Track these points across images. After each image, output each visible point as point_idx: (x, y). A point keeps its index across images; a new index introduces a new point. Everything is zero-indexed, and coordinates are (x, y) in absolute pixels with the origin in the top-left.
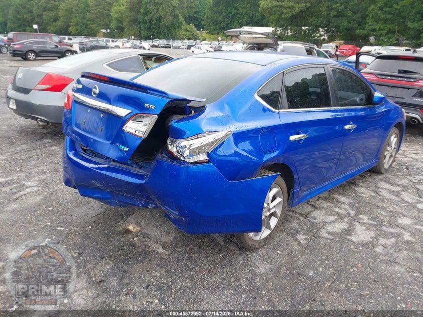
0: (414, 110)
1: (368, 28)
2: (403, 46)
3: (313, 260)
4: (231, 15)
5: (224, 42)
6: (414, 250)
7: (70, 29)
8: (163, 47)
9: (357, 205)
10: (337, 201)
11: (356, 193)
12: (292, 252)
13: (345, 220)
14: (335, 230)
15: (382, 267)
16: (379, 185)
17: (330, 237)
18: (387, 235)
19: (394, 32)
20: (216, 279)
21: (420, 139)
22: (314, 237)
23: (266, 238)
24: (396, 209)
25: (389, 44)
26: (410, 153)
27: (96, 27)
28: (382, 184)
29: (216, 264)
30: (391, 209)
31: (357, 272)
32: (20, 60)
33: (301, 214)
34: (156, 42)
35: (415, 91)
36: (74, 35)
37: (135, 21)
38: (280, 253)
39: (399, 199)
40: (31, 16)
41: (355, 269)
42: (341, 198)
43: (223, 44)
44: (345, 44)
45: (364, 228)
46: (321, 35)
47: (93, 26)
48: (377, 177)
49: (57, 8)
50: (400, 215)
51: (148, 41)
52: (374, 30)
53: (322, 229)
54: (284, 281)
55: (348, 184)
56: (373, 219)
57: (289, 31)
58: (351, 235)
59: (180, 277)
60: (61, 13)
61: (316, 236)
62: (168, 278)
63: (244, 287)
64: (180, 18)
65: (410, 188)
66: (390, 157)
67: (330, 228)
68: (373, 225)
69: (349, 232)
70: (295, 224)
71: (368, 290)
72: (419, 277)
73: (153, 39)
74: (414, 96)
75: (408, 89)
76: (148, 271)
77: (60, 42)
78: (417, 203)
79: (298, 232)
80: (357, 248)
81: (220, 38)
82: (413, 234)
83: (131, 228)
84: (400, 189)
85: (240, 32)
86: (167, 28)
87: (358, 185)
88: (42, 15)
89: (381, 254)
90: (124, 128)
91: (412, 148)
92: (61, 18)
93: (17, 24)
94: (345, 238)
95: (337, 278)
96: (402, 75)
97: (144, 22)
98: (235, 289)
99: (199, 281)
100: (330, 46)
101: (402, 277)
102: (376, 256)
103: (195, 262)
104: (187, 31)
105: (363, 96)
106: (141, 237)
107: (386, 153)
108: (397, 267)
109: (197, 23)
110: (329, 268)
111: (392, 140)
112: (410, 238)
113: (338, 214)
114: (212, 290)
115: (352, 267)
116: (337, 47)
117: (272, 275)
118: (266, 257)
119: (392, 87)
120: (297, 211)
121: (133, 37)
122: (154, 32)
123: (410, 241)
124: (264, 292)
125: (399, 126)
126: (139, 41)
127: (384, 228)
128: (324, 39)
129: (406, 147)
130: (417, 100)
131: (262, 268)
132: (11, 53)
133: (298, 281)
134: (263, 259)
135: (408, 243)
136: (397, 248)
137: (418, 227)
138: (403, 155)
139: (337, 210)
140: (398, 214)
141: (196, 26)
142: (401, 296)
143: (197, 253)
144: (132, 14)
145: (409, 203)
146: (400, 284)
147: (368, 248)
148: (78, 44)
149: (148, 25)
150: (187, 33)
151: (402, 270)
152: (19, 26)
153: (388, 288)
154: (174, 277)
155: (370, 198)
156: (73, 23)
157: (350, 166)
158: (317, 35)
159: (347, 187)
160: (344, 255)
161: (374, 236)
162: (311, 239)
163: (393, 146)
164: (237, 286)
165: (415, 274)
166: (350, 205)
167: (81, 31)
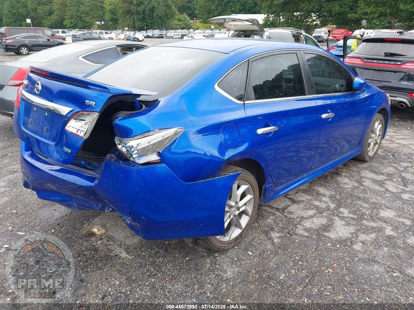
0: (401, 94)
1: (359, 12)
2: (395, 28)
3: (285, 261)
4: (223, 3)
5: (218, 31)
6: (395, 246)
7: (65, 22)
8: (157, 37)
9: (338, 197)
10: (318, 194)
11: (338, 184)
12: (264, 252)
13: (324, 214)
14: (313, 226)
15: (360, 267)
16: (363, 174)
17: (306, 234)
18: (367, 230)
19: (386, 15)
20: (179, 287)
21: (409, 123)
22: (290, 234)
23: (237, 238)
24: (379, 200)
25: (381, 27)
26: (398, 139)
27: (91, 19)
28: (367, 174)
29: (181, 269)
30: (374, 200)
31: (332, 273)
32: (13, 55)
33: (277, 209)
34: (150, 33)
35: (402, 75)
36: (69, 28)
37: (129, 12)
38: (251, 254)
39: (383, 190)
40: (25, 11)
41: (330, 270)
42: (322, 190)
43: (217, 33)
44: (337, 28)
45: (344, 223)
46: (314, 21)
47: (87, 19)
48: (362, 166)
49: (52, 2)
50: (383, 207)
51: (142, 32)
52: (366, 14)
53: (298, 226)
54: (252, 287)
55: (330, 174)
56: (354, 213)
57: (281, 17)
58: (329, 231)
59: (140, 285)
60: (55, 7)
61: (291, 233)
62: (127, 286)
63: (208, 294)
64: (173, 7)
65: (396, 176)
66: (375, 145)
67: (307, 224)
68: (353, 219)
69: (327, 228)
70: (270, 220)
71: (343, 294)
72: (399, 278)
73: (147, 30)
74: (402, 79)
75: (395, 72)
76: (107, 279)
77: (53, 35)
78: (402, 193)
79: (272, 229)
80: (334, 245)
81: (212, 27)
82: (396, 228)
83: (95, 230)
84: (385, 178)
85: (225, 19)
86: (161, 18)
87: (341, 175)
88: (37, 9)
89: (359, 251)
90: (66, 128)
91: (400, 134)
92: (56, 12)
93: (13, 19)
94: (322, 235)
95: (309, 281)
96: (388, 58)
97: (138, 13)
98: (197, 298)
99: (161, 289)
100: (322, 31)
101: (380, 278)
102: (354, 254)
103: (159, 268)
104: (180, 20)
105: (343, 82)
106: (105, 241)
107: (370, 140)
108: (376, 267)
109: (190, 12)
110: (303, 269)
111: (376, 127)
112: (392, 233)
113: (317, 207)
114: (172, 299)
115: (327, 268)
116: (329, 31)
117: (239, 280)
118: (235, 259)
119: (378, 70)
120: (274, 206)
121: (127, 28)
122: (147, 23)
123: (391, 236)
124: (229, 300)
125: (383, 111)
126: (133, 32)
127: (365, 222)
128: (316, 25)
129: (394, 132)
130: (405, 84)
131: (230, 272)
132: (3, 48)
133: (268, 286)
134: (232, 262)
135: (389, 238)
136: (377, 244)
137: (401, 220)
138: (391, 141)
139: (317, 203)
140: (380, 206)
141: (189, 15)
142: (377, 301)
143: (162, 257)
144: (125, 5)
145: (393, 193)
146: (378, 286)
147: (346, 245)
148: (71, 37)
149: (141, 16)
150: (181, 23)
151: (381, 269)
152: (15, 21)
153: (364, 291)
154: (134, 285)
155: (352, 189)
156: (68, 16)
157: (334, 155)
158: (309, 20)
159: (329, 178)
160: (320, 255)
161: (354, 231)
162: (286, 236)
163: (378, 133)
164: (201, 293)
165: (395, 275)
166: (331, 197)
167: (75, 24)
